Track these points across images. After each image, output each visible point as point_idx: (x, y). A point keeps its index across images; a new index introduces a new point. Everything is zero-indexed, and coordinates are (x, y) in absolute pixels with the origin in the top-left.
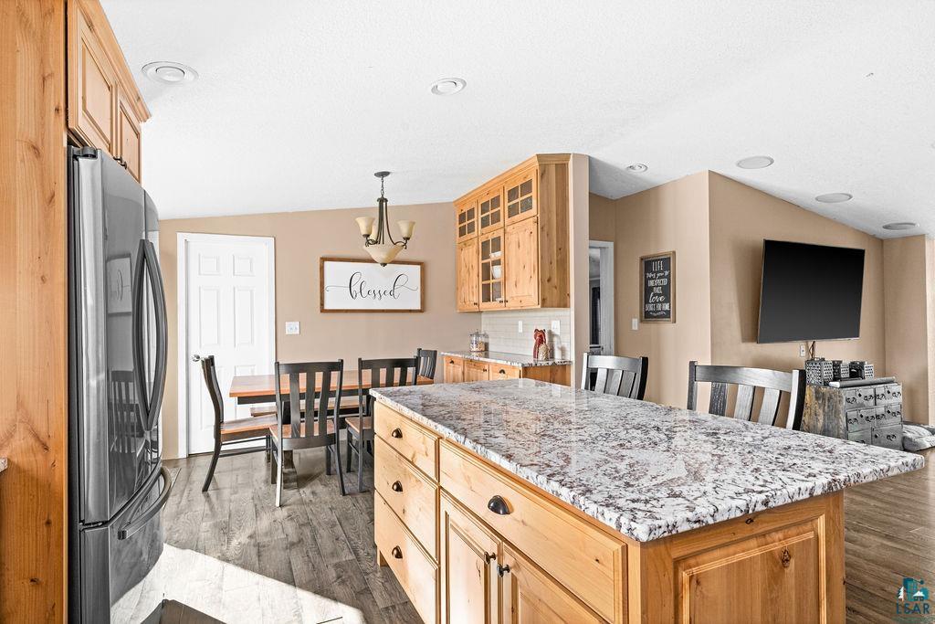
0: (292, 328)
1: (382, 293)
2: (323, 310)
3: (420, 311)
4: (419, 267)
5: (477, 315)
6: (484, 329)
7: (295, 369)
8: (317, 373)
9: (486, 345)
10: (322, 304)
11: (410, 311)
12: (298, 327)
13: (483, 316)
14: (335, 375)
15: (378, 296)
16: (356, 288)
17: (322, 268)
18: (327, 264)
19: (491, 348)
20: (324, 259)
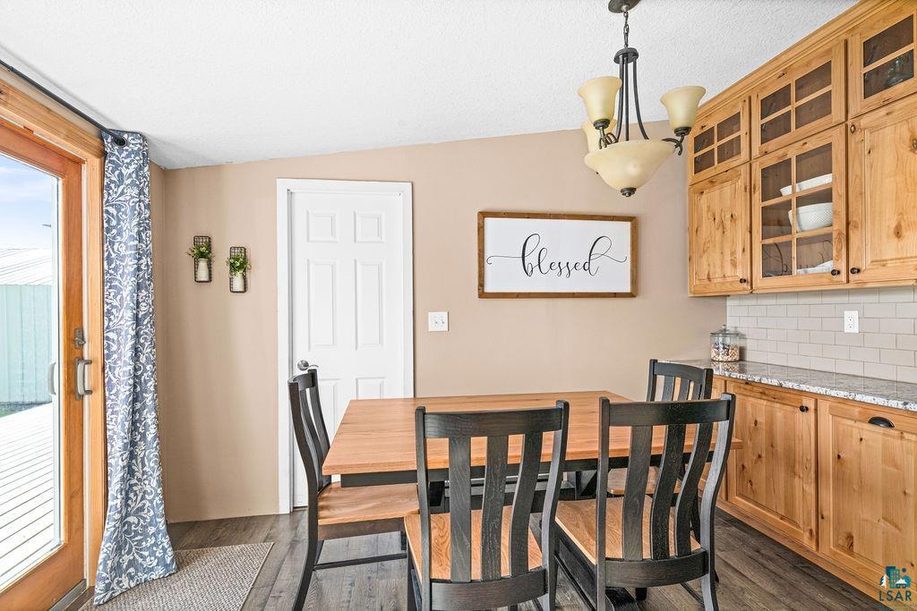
0: (436, 321)
1: (571, 266)
2: (483, 295)
3: (631, 295)
4: (628, 224)
5: (719, 302)
6: (731, 325)
7: (460, 425)
8: (511, 437)
9: (742, 351)
10: (481, 285)
11: (615, 295)
12: (446, 320)
13: (729, 303)
14: (549, 439)
15: (565, 271)
16: (531, 259)
17: (481, 229)
18: (489, 221)
19: (749, 357)
20: (484, 215)
